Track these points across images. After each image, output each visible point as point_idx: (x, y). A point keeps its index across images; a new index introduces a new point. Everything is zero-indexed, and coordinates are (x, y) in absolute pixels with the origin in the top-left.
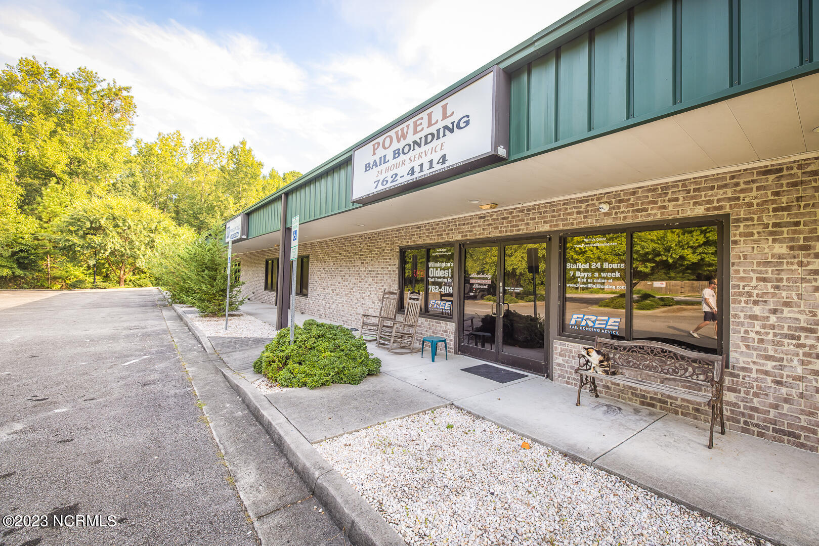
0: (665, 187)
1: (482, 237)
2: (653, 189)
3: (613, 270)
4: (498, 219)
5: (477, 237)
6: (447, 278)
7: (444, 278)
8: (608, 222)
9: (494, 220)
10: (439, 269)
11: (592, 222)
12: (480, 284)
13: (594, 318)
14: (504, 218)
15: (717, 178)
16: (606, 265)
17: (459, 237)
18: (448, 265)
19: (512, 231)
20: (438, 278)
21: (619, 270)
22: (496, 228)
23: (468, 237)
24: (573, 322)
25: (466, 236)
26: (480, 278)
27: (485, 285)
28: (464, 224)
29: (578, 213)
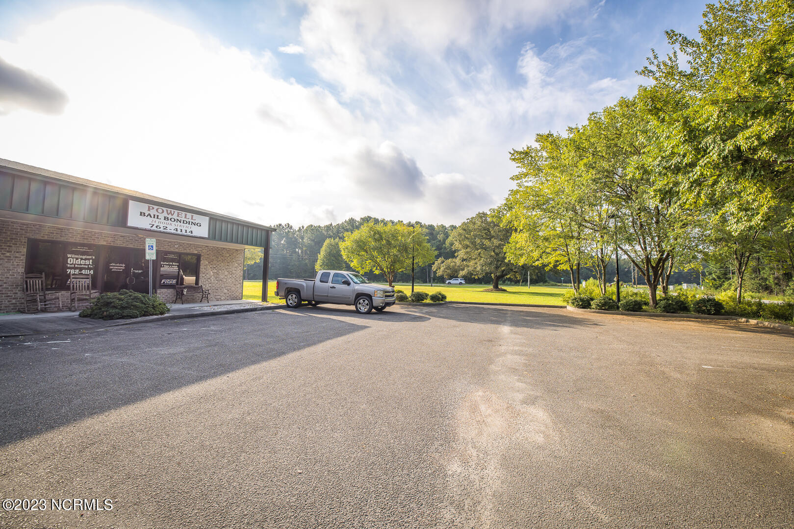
0: (191, 244)
1: (121, 246)
2: (188, 244)
3: (176, 265)
4: (132, 240)
5: (118, 245)
6: (88, 265)
7: (85, 265)
8: (177, 250)
9: (130, 239)
10: (79, 259)
11: (172, 250)
12: (117, 269)
13: (169, 280)
14: (136, 240)
15: (198, 245)
16: (174, 264)
17: (105, 243)
18: (90, 257)
19: (140, 247)
20: (78, 265)
21: (177, 265)
22: (132, 243)
23: (112, 245)
24: (162, 282)
25: (110, 243)
26: (117, 266)
27: (121, 269)
28: (109, 237)
29: (168, 246)
